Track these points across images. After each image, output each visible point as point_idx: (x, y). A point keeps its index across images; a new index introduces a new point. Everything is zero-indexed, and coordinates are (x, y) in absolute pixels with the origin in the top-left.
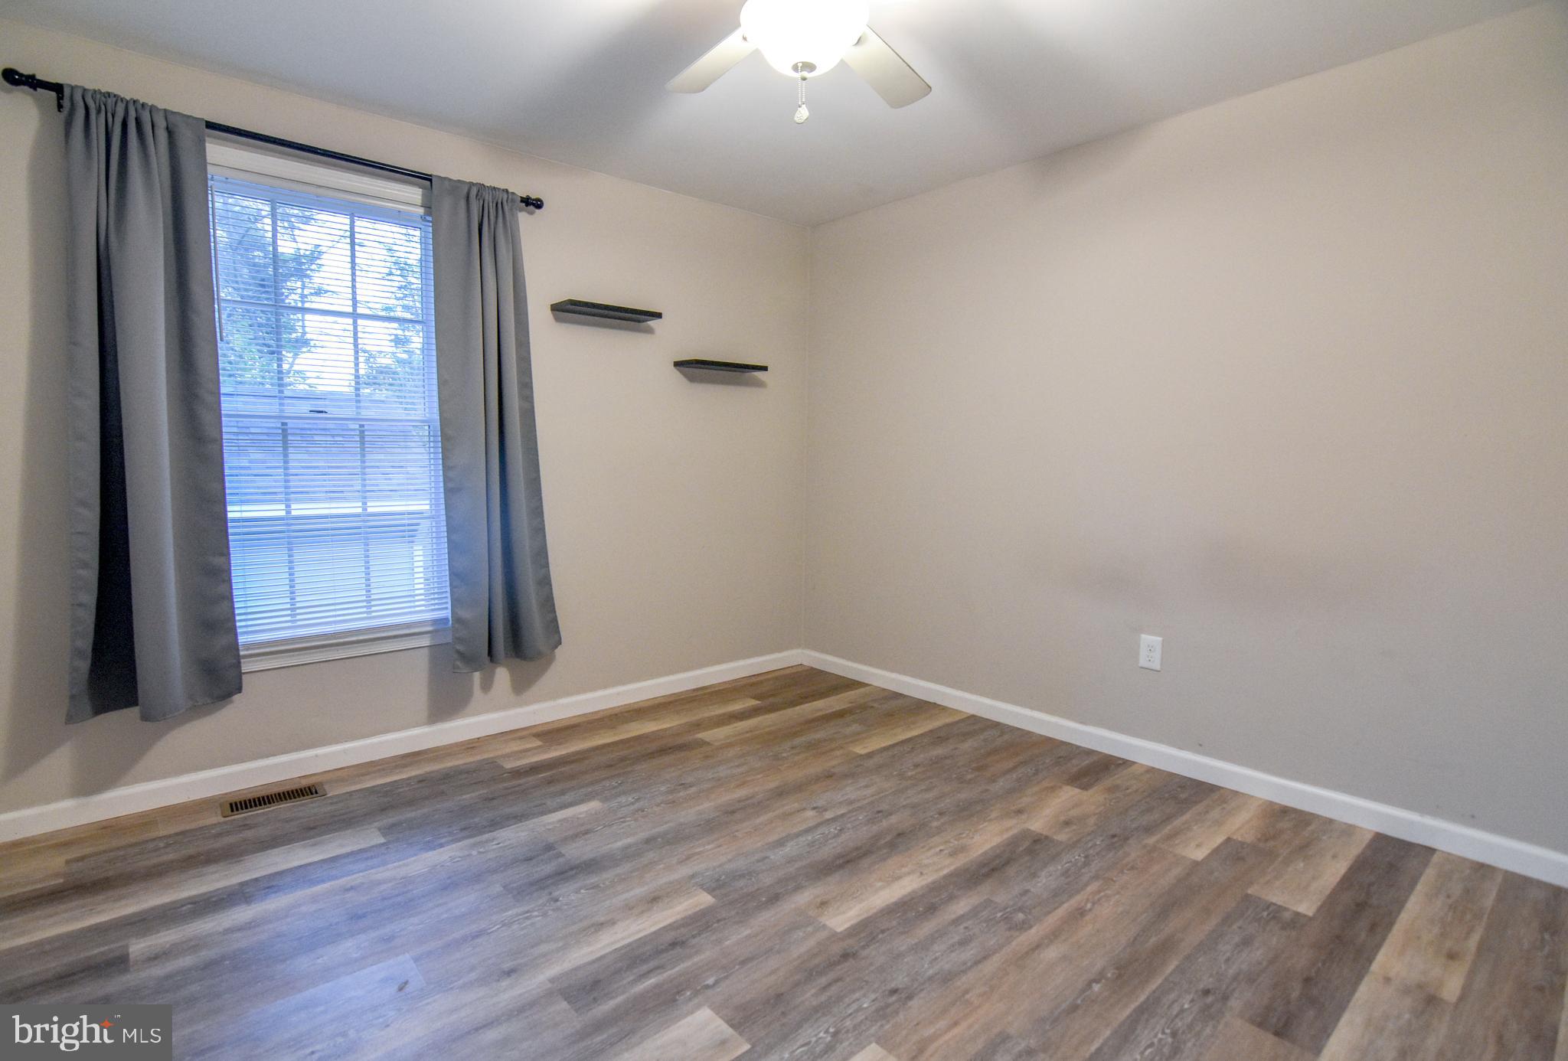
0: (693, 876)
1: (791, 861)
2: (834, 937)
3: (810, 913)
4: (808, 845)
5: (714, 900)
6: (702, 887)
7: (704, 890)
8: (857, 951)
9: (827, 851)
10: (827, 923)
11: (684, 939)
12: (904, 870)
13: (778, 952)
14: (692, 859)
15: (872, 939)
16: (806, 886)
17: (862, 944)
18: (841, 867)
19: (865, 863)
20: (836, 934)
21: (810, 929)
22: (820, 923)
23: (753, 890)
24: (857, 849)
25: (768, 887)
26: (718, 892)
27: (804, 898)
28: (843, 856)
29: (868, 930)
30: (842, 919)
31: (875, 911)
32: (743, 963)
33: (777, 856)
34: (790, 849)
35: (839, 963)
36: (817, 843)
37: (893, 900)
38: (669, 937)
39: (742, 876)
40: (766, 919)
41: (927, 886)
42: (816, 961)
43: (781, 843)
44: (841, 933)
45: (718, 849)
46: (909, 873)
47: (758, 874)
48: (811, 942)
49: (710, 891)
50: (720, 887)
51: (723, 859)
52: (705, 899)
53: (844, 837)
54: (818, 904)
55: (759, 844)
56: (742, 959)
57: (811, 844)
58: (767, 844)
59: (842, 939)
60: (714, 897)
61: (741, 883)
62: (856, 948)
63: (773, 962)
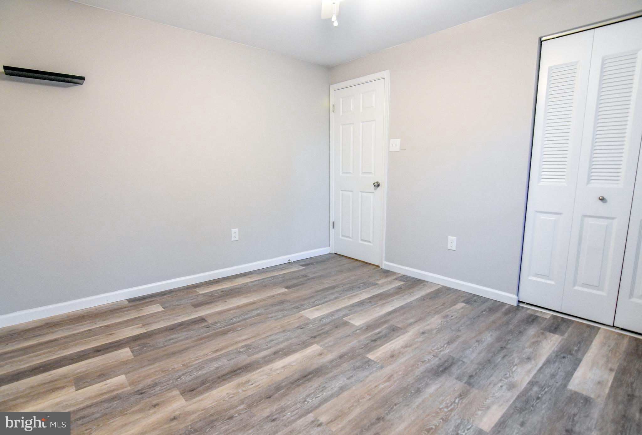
0: (382, 367)
1: (335, 377)
2: (317, 343)
3: (326, 351)
4: (326, 389)
5: (367, 356)
6: (375, 363)
7: (373, 361)
8: (310, 338)
9: (316, 383)
10: (320, 347)
11: (372, 342)
12: (278, 372)
13: (338, 338)
14: (387, 377)
15: (304, 343)
16: (328, 363)
17: (308, 341)
18: (310, 374)
19: (297, 376)
20: (317, 344)
21: (326, 345)
22: (322, 347)
23: (351, 361)
24: (298, 386)
25: (344, 362)
26: (367, 360)
27: (329, 357)
28: (308, 380)
29: (304, 345)
30: (315, 348)
31: (300, 352)
32: (349, 335)
33: (342, 381)
34: (336, 385)
35: (317, 335)
36: (321, 390)
37: (290, 356)
38: (378, 343)
39: (358, 368)
40: (344, 349)
41: (272, 363)
42: (324, 336)
43: (342, 389)
44: (315, 344)
45: (376, 384)
46: (277, 370)
47: (351, 369)
48: (326, 341)
49: (370, 360)
50: (367, 362)
51: (370, 378)
52: (371, 356)
53: (304, 395)
54: (323, 354)
55: (354, 388)
56: (350, 337)
57: (324, 388)
58: (349, 388)
59: (314, 342)
60: (367, 358)
61: (358, 364)
62: (311, 339)
63: (339, 336)
